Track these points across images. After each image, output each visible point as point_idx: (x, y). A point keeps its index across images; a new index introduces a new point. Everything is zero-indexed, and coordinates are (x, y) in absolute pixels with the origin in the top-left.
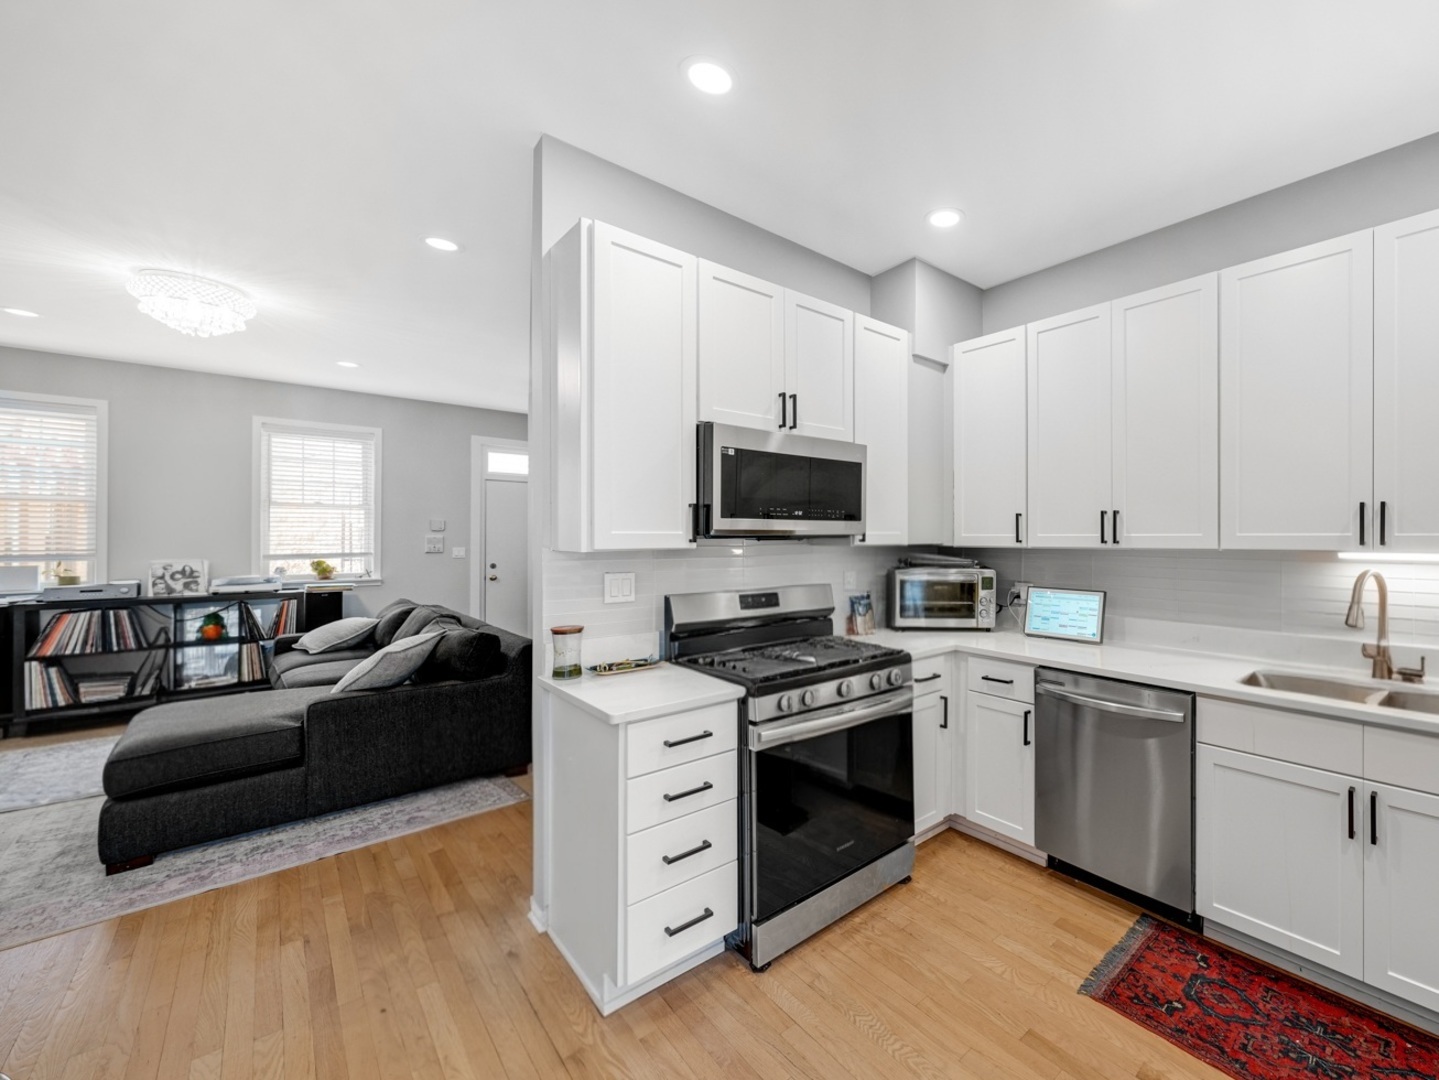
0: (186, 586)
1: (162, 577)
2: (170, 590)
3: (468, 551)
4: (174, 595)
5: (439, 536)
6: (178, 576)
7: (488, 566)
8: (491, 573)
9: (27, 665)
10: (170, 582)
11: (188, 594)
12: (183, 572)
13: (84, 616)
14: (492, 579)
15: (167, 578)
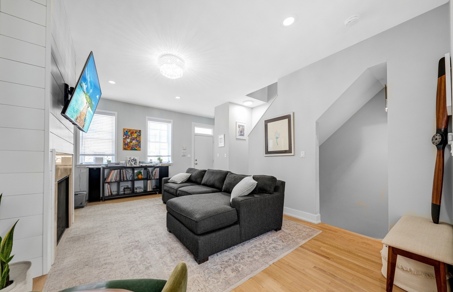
0: (135, 163)
1: (129, 161)
2: (131, 164)
3: (191, 156)
4: (132, 166)
5: (185, 151)
6: (133, 161)
7: (195, 161)
8: (196, 162)
9: (105, 184)
10: (131, 162)
11: (135, 166)
12: (133, 160)
13: (116, 171)
14: (196, 164)
15: (131, 161)
